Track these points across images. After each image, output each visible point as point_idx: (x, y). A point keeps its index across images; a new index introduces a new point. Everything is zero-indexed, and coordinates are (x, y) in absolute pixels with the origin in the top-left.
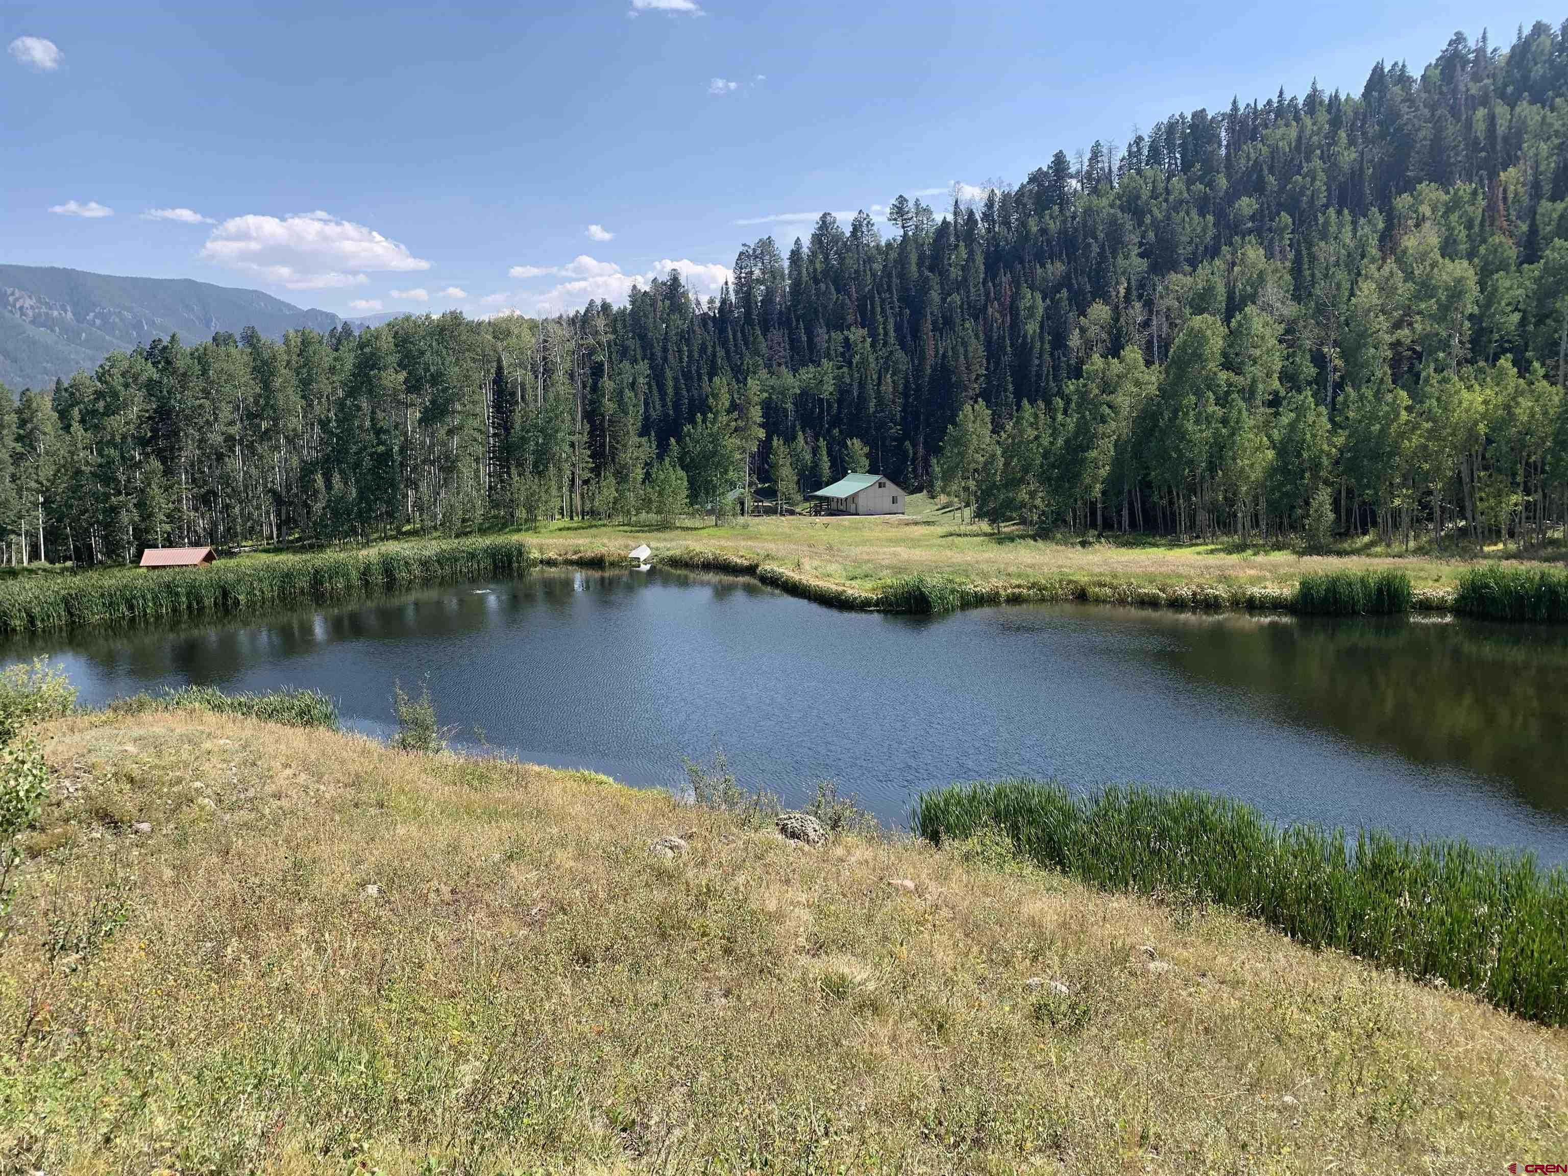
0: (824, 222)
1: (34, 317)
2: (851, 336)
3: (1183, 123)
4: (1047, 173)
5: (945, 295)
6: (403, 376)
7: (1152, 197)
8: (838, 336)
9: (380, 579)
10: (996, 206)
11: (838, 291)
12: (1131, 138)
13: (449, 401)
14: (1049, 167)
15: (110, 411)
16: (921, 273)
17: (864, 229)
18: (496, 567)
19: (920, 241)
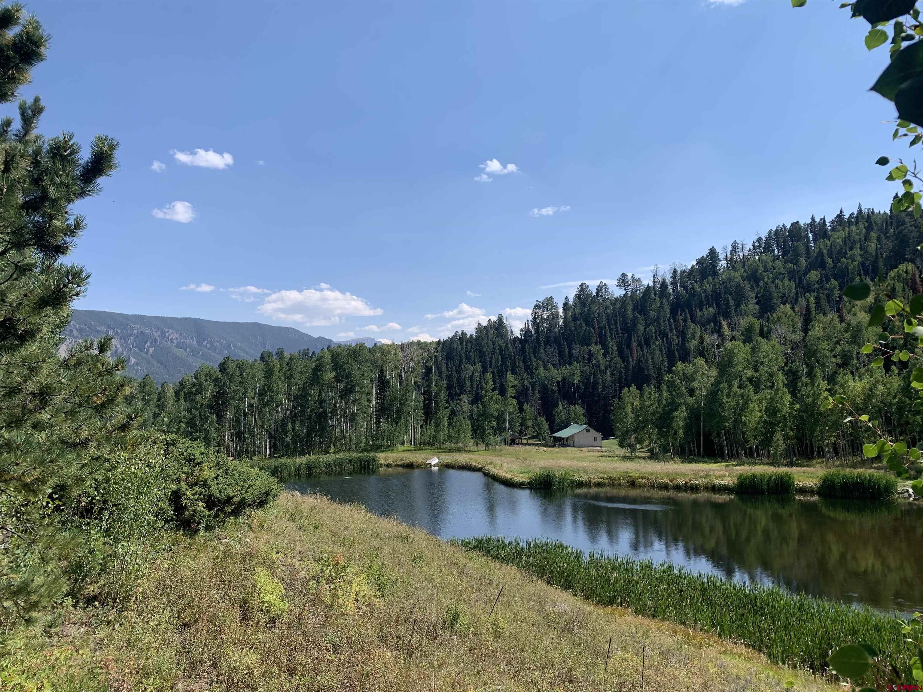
0: (582, 288)
1: (177, 344)
2: (592, 349)
3: (785, 230)
4: (706, 259)
5: (647, 325)
6: (333, 374)
7: (764, 271)
8: (585, 349)
9: (305, 472)
10: (678, 277)
11: (587, 324)
12: (755, 239)
13: (354, 386)
14: (707, 256)
15: (197, 392)
16: (634, 314)
17: (604, 291)
18: (362, 468)
19: (635, 297)
